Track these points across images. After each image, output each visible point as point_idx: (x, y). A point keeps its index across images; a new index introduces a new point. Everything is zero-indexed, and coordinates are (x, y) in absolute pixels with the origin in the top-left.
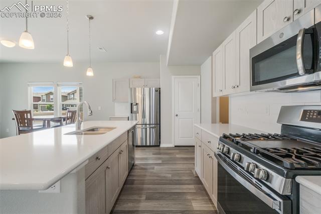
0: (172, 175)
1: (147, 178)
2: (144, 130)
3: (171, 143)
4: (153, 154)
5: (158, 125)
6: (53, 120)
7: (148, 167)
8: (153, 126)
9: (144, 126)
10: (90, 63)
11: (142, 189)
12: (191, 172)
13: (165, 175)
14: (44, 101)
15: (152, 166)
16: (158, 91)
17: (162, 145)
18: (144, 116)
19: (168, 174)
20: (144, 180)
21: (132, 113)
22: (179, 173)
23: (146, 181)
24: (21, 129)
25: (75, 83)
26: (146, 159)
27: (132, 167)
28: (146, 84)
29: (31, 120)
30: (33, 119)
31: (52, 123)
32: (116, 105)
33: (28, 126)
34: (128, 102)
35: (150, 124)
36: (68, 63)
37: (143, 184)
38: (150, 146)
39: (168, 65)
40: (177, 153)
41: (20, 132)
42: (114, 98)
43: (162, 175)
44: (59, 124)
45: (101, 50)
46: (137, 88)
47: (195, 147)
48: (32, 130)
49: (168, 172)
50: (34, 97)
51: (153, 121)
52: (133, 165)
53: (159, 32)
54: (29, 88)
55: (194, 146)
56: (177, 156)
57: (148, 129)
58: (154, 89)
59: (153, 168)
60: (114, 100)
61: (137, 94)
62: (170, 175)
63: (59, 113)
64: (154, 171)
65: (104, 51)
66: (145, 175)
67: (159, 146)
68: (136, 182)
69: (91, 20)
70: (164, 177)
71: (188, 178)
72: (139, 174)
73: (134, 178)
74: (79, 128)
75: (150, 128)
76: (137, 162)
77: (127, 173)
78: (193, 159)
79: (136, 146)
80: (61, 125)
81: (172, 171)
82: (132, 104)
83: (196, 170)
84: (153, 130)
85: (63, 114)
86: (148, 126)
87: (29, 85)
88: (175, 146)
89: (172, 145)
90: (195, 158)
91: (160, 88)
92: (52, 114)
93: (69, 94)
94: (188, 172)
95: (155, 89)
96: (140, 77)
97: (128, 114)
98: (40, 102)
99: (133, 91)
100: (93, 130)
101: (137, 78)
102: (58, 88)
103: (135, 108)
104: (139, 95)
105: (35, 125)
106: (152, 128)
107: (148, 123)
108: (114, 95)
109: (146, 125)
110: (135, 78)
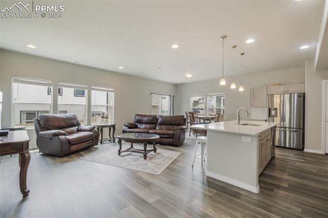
2: (282, 132)
5: (301, 129)
7: (289, 161)
8: (294, 129)
9: (283, 129)
15: (293, 162)
16: (302, 97)
18: (283, 120)
21: (270, 116)
22: (326, 172)
28: (286, 90)
32: (253, 109)
34: (266, 107)
35: (290, 128)
38: (290, 148)
42: (252, 104)
46: (275, 95)
51: (294, 125)
52: (274, 157)
53: (304, 47)
54: (191, 98)
57: (288, 132)
58: (296, 94)
60: (251, 106)
61: (275, 99)
63: (207, 114)
64: (296, 165)
67: (303, 150)
69: (243, 55)
75: (290, 132)
81: (318, 169)
82: (270, 109)
84: (295, 133)
86: (287, 129)
88: (326, 154)
89: (321, 152)
91: (304, 93)
93: (199, 99)
95: (298, 94)
96: (280, 84)
97: (266, 117)
99: (270, 97)
102: (208, 97)
103: (273, 113)
104: (277, 100)
106: (293, 131)
107: (288, 126)
108: (252, 102)
109: (285, 128)
110: (274, 85)
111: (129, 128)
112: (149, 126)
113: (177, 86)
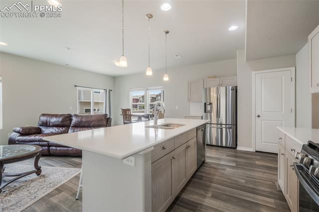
0: (246, 182)
1: (216, 177)
2: (219, 130)
3: (251, 147)
4: (227, 156)
5: (234, 125)
6: (143, 116)
7: (220, 167)
8: (230, 126)
9: (219, 125)
10: (165, 70)
11: (209, 186)
12: (274, 184)
13: (237, 179)
14: (141, 102)
15: (224, 167)
16: (235, 90)
17: (239, 148)
18: (218, 116)
19: (242, 179)
20: (213, 179)
21: (205, 112)
22: (255, 181)
23: (214, 180)
24: (125, 121)
25: (160, 87)
26: (219, 159)
27: (201, 164)
28: (221, 83)
29: (131, 115)
30: (132, 115)
31: (143, 118)
32: (192, 105)
33: (129, 120)
34: (202, 102)
35: (226, 125)
36: (149, 73)
37: (211, 182)
38: (226, 147)
39: (247, 60)
40: (258, 160)
41: (125, 123)
43: (234, 178)
44: (148, 119)
45: (177, 57)
46: (212, 88)
47: (279, 155)
48: (131, 122)
49: (241, 177)
50: (133, 99)
51: (230, 122)
52: (204, 162)
53: (233, 28)
54: (130, 92)
55: (277, 154)
56: (257, 162)
57: (224, 129)
58: (230, 87)
59: (225, 170)
60: (189, 100)
61: (212, 94)
62: (243, 181)
63: (148, 111)
64: (225, 172)
65: (180, 57)
66: (215, 175)
67: (236, 148)
68: (203, 178)
69: (167, 34)
70: (236, 181)
71: (267, 190)
72: (208, 172)
73: (203, 175)
74: (156, 123)
75: (226, 128)
76: (207, 160)
77: (195, 168)
78: (276, 169)
79: (207, 145)
80: (149, 120)
81: (247, 177)
82: (205, 104)
83: (279, 182)
84: (231, 130)
85: (151, 112)
86: (223, 126)
87: (130, 91)
88: (256, 151)
89: (252, 150)
90: (279, 168)
91: (237, 87)
92: (143, 112)
93: (157, 96)
94: (269, 183)
95: (232, 87)
96: (215, 77)
97: (202, 113)
98: (139, 103)
99: (207, 91)
100: (167, 125)
101: (211, 78)
102: (147, 92)
103: (209, 108)
104: (214, 95)
105: (133, 119)
106: (230, 128)
107: (224, 122)
108: (189, 96)
109: (221, 124)
110: (209, 77)
111: (22, 134)
112: (57, 130)
113: (114, 79)
